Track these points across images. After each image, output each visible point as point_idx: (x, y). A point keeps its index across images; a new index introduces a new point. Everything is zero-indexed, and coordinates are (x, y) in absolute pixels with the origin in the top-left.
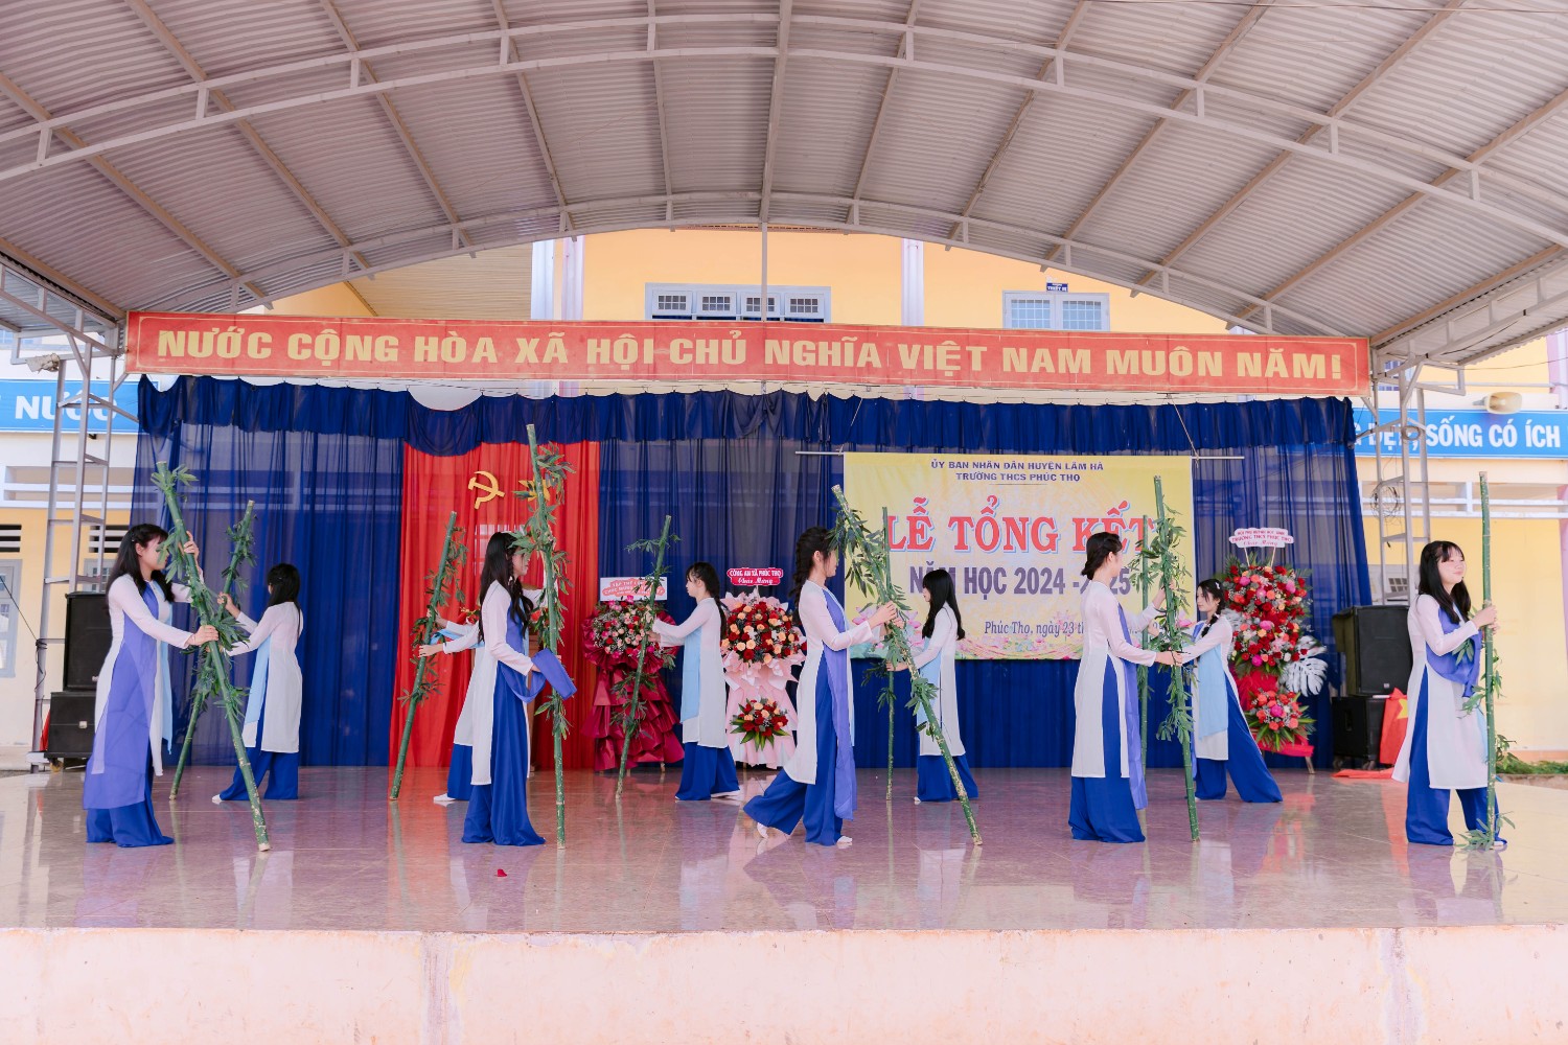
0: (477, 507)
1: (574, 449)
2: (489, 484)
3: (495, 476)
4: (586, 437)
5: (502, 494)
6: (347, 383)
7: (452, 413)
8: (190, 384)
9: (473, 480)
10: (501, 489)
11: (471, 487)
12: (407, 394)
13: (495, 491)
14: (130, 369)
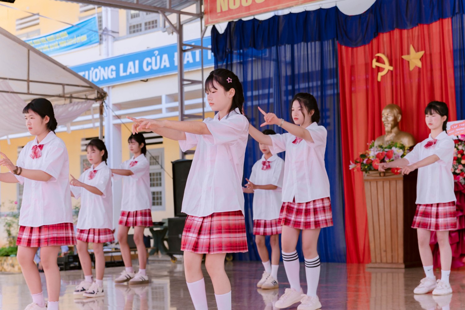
0: (379, 79)
1: (435, 26)
2: (383, 63)
3: (387, 57)
4: (441, 17)
5: (391, 68)
6: (305, 8)
7: (360, 16)
8: (233, 26)
9: (374, 61)
10: (391, 64)
11: (374, 66)
12: (336, 9)
13: (387, 67)
14: (207, 23)
